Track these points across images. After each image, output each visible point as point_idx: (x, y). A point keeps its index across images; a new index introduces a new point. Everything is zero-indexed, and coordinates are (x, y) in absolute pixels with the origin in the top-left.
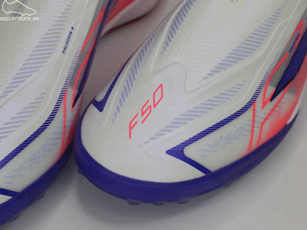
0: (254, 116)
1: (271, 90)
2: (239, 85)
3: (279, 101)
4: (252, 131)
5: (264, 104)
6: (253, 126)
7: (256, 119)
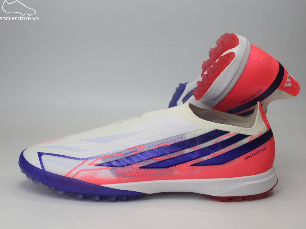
0: (81, 164)
1: (100, 162)
2: (87, 150)
3: (100, 169)
4: (74, 169)
5: (91, 164)
6: (76, 167)
7: (81, 166)
